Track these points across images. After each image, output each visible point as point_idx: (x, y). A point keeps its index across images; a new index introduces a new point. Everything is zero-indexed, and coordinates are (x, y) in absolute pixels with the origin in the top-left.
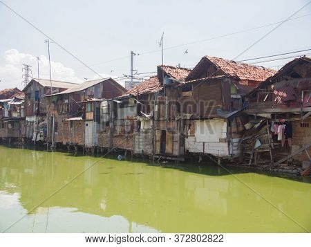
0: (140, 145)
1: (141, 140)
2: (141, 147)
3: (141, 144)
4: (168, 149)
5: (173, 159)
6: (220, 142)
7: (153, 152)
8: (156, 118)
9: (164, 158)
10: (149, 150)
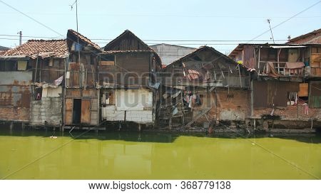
0: (40, 116)
1: (43, 110)
2: (43, 117)
3: (43, 114)
4: (85, 118)
5: (91, 129)
6: (144, 109)
7: (62, 123)
8: (67, 85)
9: (78, 128)
10: (56, 121)
